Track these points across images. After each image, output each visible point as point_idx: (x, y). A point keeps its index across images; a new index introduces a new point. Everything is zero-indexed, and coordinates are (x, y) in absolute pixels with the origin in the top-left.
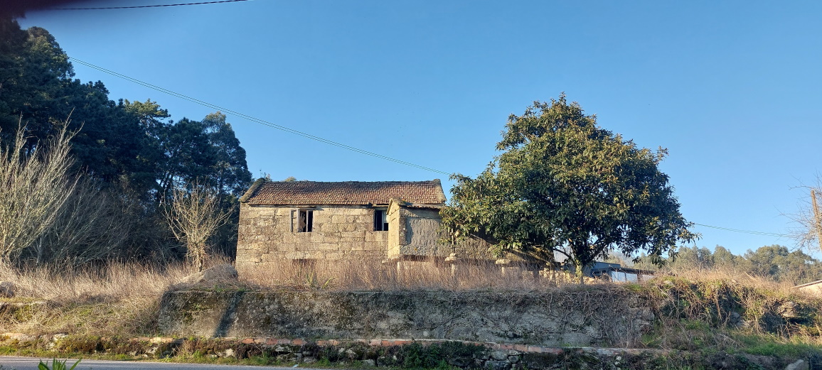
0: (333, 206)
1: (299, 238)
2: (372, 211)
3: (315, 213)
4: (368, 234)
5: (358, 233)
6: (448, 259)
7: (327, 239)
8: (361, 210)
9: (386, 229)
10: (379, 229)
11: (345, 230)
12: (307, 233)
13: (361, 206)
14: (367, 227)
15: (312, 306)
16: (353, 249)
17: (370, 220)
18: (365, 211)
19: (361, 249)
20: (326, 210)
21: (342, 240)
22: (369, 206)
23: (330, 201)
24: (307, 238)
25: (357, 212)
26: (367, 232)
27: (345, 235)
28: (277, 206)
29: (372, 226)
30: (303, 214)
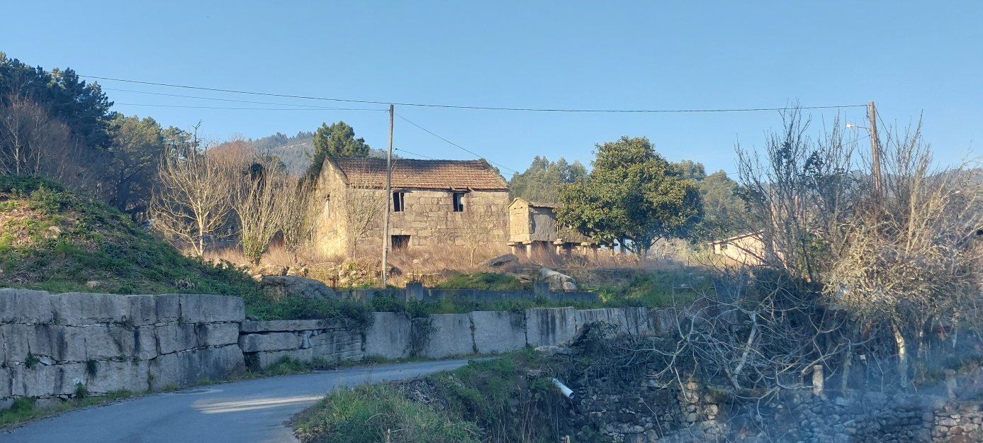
0: (420, 189)
1: (395, 216)
2: (452, 194)
3: (406, 195)
4: (449, 214)
5: (442, 213)
7: (418, 218)
8: (443, 193)
9: (461, 210)
10: (456, 209)
11: (431, 210)
12: (401, 212)
13: (442, 190)
14: (448, 208)
16: (439, 227)
17: (450, 202)
18: (445, 194)
19: (445, 227)
20: (415, 192)
21: (429, 219)
22: (449, 190)
23: (422, 184)
24: (402, 217)
25: (440, 194)
26: (449, 213)
27: (431, 214)
28: (376, 188)
29: (452, 207)
30: (396, 195)
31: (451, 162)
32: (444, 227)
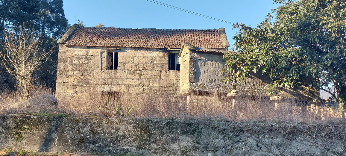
0: (135, 48)
1: (107, 74)
2: (167, 54)
3: (120, 54)
4: (163, 73)
5: (155, 72)
6: (229, 95)
7: (131, 76)
8: (158, 52)
9: (178, 69)
10: (173, 69)
11: (144, 69)
12: (113, 70)
13: (158, 49)
14: (162, 67)
15: (117, 130)
16: (151, 85)
17: (165, 61)
18: (161, 54)
19: (158, 85)
20: (129, 52)
21: (142, 77)
22: (165, 50)
23: (132, 45)
24: (113, 75)
25: (154, 54)
26: (163, 71)
27: (144, 73)
28: (88, 47)
29: (167, 66)
30: (110, 54)
31: (190, 31)
32: (156, 84)
